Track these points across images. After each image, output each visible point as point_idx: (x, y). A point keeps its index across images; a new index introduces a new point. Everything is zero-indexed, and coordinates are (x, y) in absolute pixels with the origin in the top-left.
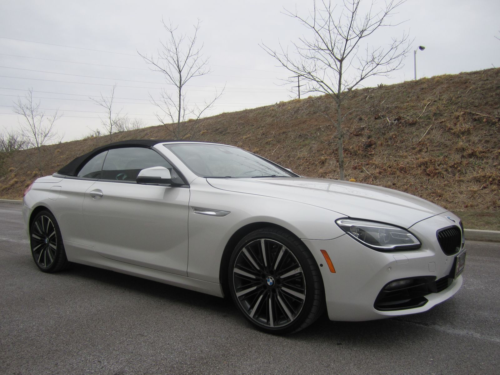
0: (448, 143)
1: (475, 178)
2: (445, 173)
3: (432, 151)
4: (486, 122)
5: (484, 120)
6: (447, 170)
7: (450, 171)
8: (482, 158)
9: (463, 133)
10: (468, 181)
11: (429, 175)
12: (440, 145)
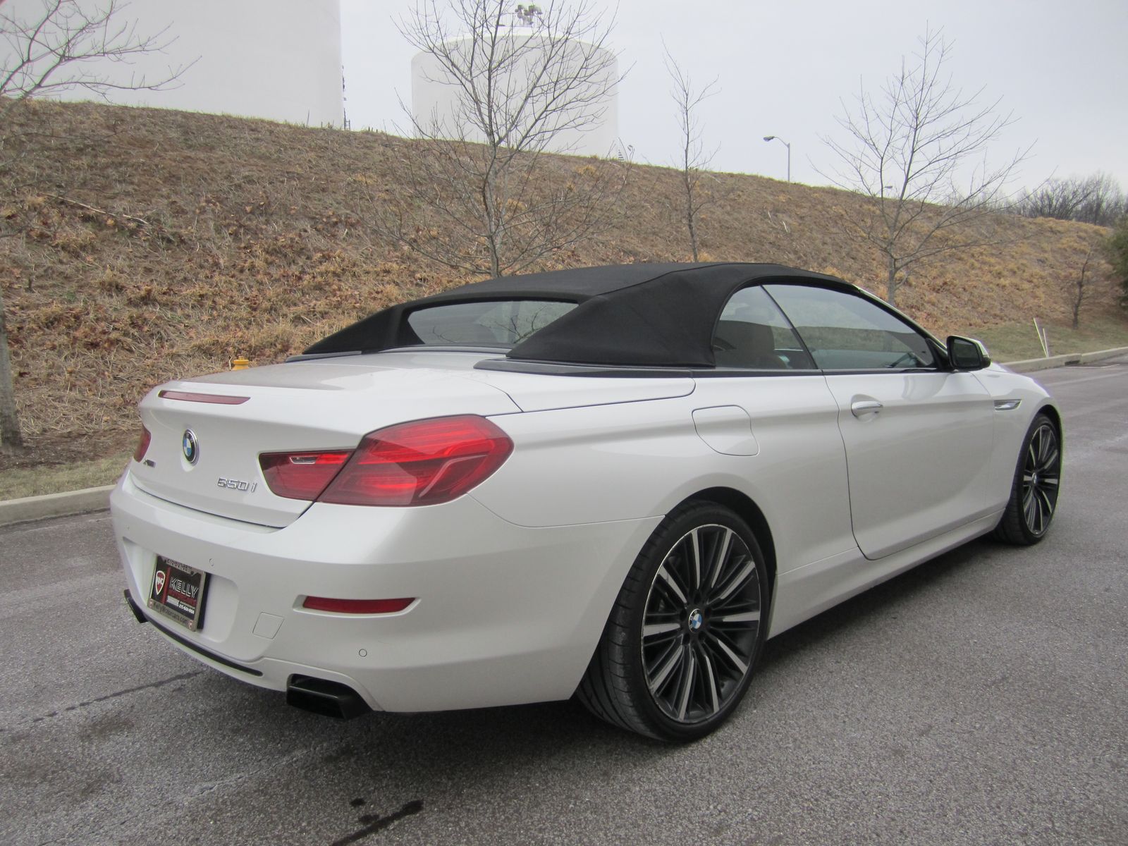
0: (68, 270)
1: (199, 347)
2: (129, 340)
3: (41, 287)
4: (115, 226)
5: (110, 222)
6: (126, 334)
7: (136, 334)
8: (171, 306)
9: (83, 248)
10: (189, 356)
11: (94, 345)
12: (49, 272)
